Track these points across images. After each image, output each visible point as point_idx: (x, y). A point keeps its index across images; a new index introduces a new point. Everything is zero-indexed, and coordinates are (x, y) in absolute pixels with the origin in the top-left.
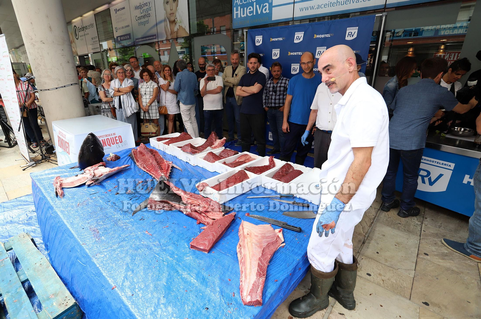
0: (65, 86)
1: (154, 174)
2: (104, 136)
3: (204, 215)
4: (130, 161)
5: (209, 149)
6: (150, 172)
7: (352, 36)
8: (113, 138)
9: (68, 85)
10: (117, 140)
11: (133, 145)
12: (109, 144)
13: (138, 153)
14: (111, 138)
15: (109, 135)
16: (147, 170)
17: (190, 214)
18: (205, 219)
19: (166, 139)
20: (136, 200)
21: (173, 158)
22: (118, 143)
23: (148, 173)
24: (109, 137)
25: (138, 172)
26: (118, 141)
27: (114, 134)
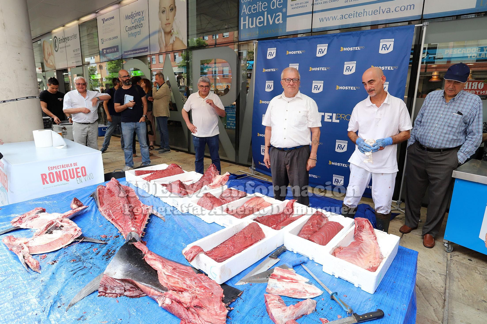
0: (17, 100)
1: (122, 226)
2: (59, 167)
3: (193, 310)
4: (91, 203)
5: (206, 189)
6: (116, 223)
7: (388, 49)
8: (73, 169)
9: (22, 99)
10: (79, 172)
11: (101, 179)
12: (66, 178)
13: (106, 191)
14: (69, 170)
15: (68, 166)
16: (112, 220)
17: (170, 307)
18: (195, 319)
19: (147, 172)
20: (82, 275)
21: (155, 200)
22: (80, 176)
23: (113, 224)
24: (67, 169)
25: (98, 222)
26: (80, 174)
27: (75, 164)
